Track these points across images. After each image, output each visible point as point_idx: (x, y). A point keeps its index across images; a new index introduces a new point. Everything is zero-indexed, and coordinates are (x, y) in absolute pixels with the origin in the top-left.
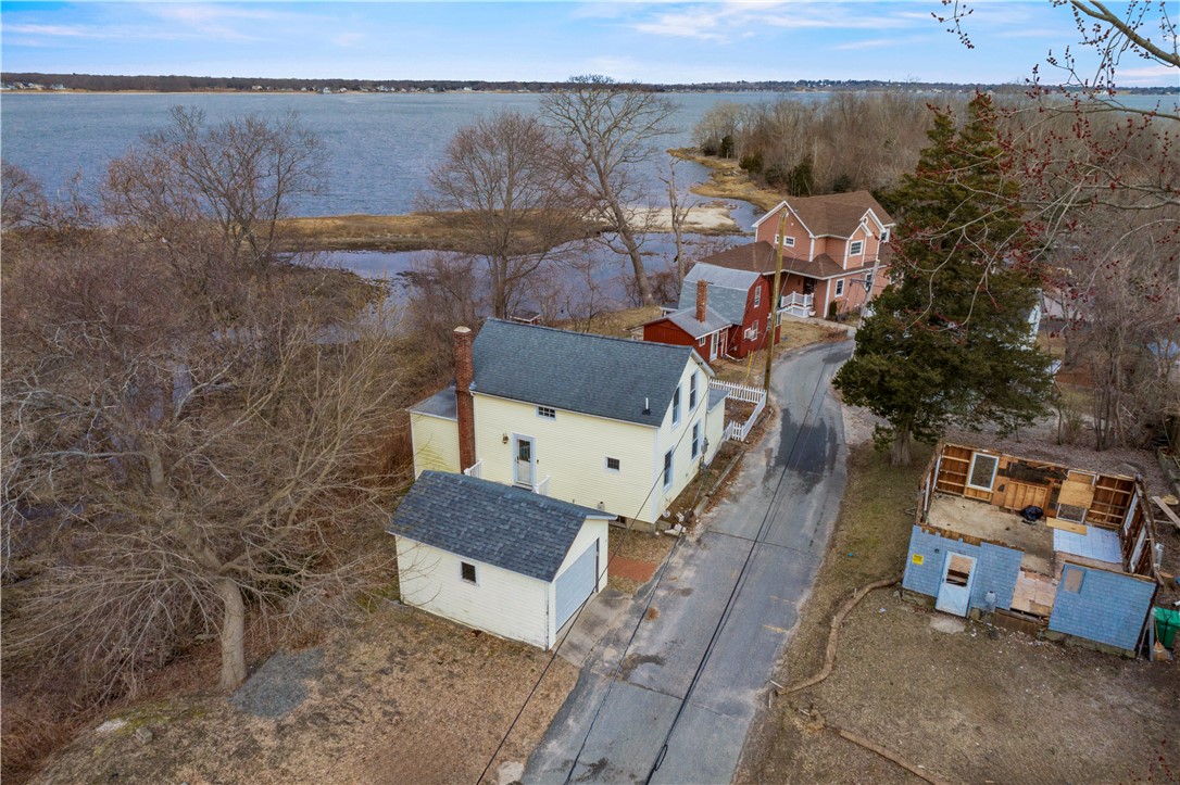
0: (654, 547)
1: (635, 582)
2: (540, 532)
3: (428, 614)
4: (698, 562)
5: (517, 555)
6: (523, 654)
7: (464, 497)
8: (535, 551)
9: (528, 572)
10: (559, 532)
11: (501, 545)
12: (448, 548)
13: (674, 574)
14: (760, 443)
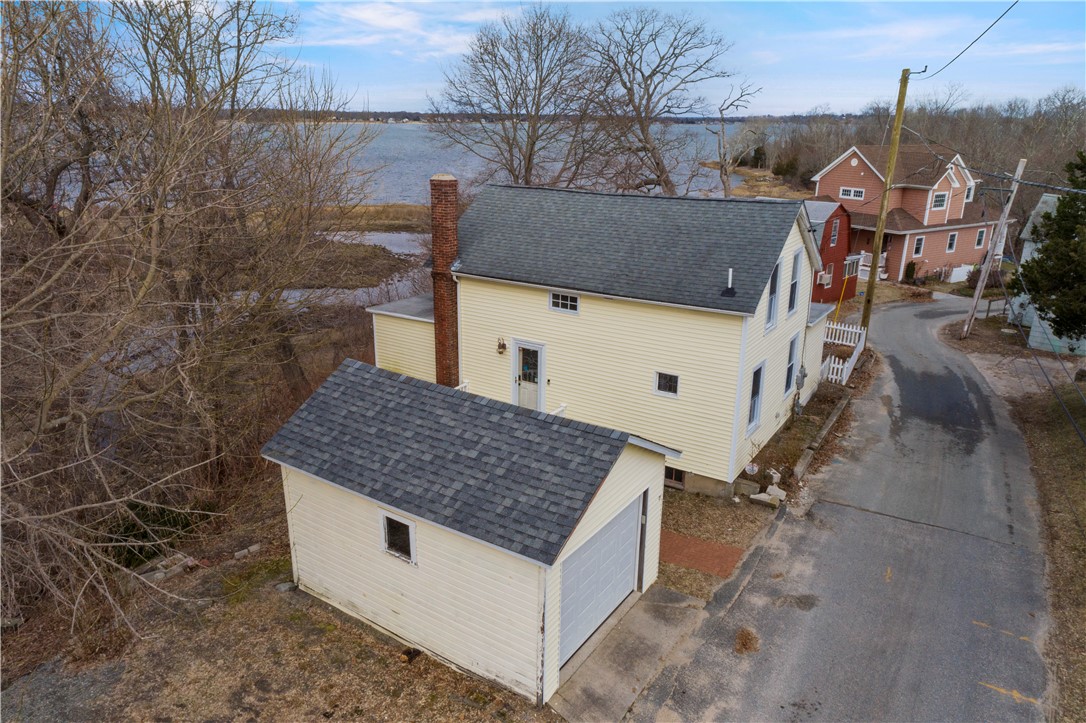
0: (736, 519)
1: (708, 577)
2: (534, 465)
3: (335, 610)
4: (816, 549)
5: (486, 506)
6: (491, 708)
7: (406, 402)
8: (523, 499)
9: (506, 542)
10: (572, 466)
11: (458, 486)
12: (360, 487)
13: (777, 567)
14: (870, 389)
